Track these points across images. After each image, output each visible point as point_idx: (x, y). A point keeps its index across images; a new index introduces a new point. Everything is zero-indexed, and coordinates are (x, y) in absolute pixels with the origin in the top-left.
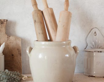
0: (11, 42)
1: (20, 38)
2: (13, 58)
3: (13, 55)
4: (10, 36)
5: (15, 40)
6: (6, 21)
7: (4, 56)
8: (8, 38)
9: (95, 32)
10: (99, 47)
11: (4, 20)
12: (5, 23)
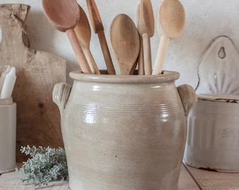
0: (37, 69)
1: (64, 59)
2: (42, 113)
3: (41, 105)
4: (35, 53)
5: (50, 62)
6: (26, 8)
7: (15, 104)
8: (29, 56)
9: (223, 48)
11: (21, 5)
12: (23, 14)
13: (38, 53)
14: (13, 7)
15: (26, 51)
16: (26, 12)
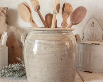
2: (13, 50)
4: (10, 26)
5: (16, 30)
6: (6, 8)
8: (8, 28)
9: (93, 23)
10: (96, 39)
11: (4, 7)
12: (5, 11)
13: (11, 26)
14: (1, 8)
15: (6, 26)
16: (6, 10)
